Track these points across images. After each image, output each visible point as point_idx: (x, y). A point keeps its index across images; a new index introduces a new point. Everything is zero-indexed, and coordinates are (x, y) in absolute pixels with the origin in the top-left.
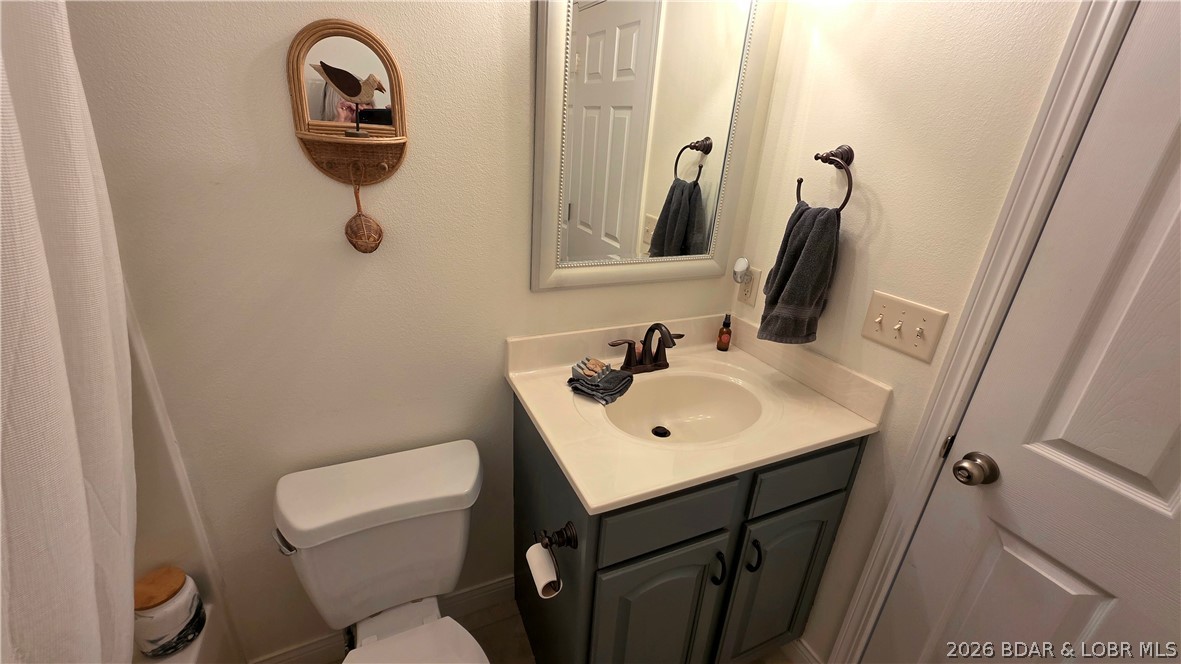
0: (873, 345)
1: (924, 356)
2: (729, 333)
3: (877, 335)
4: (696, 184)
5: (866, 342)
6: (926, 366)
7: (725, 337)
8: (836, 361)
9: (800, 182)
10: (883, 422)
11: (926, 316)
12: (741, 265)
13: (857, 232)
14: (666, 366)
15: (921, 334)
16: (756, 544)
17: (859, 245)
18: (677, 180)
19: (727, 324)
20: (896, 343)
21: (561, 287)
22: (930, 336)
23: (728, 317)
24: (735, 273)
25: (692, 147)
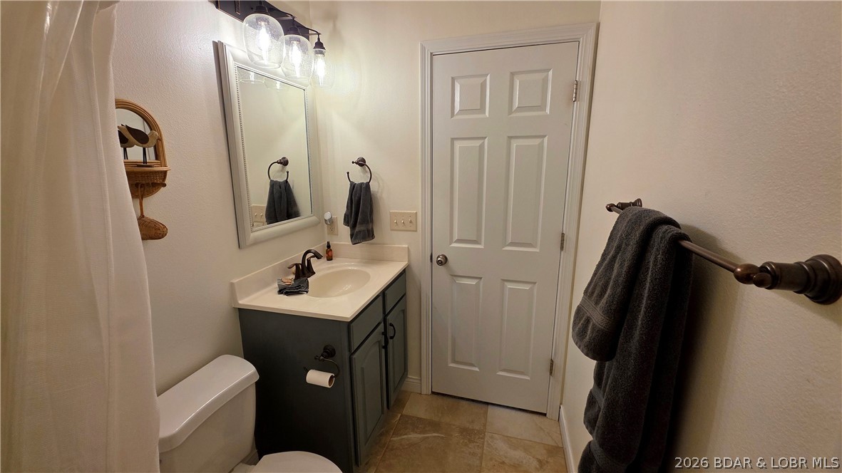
0: (396, 232)
1: (415, 229)
2: (331, 250)
3: (396, 228)
4: (286, 181)
5: (393, 232)
6: (415, 233)
7: (330, 253)
8: (384, 244)
9: (348, 173)
10: (409, 261)
11: (410, 215)
12: (327, 216)
13: (376, 190)
14: (314, 273)
15: (411, 222)
16: (391, 325)
17: (379, 195)
18: (271, 181)
19: (329, 246)
20: (403, 228)
21: (257, 242)
22: (414, 221)
23: (328, 243)
24: (326, 220)
25: (277, 162)
